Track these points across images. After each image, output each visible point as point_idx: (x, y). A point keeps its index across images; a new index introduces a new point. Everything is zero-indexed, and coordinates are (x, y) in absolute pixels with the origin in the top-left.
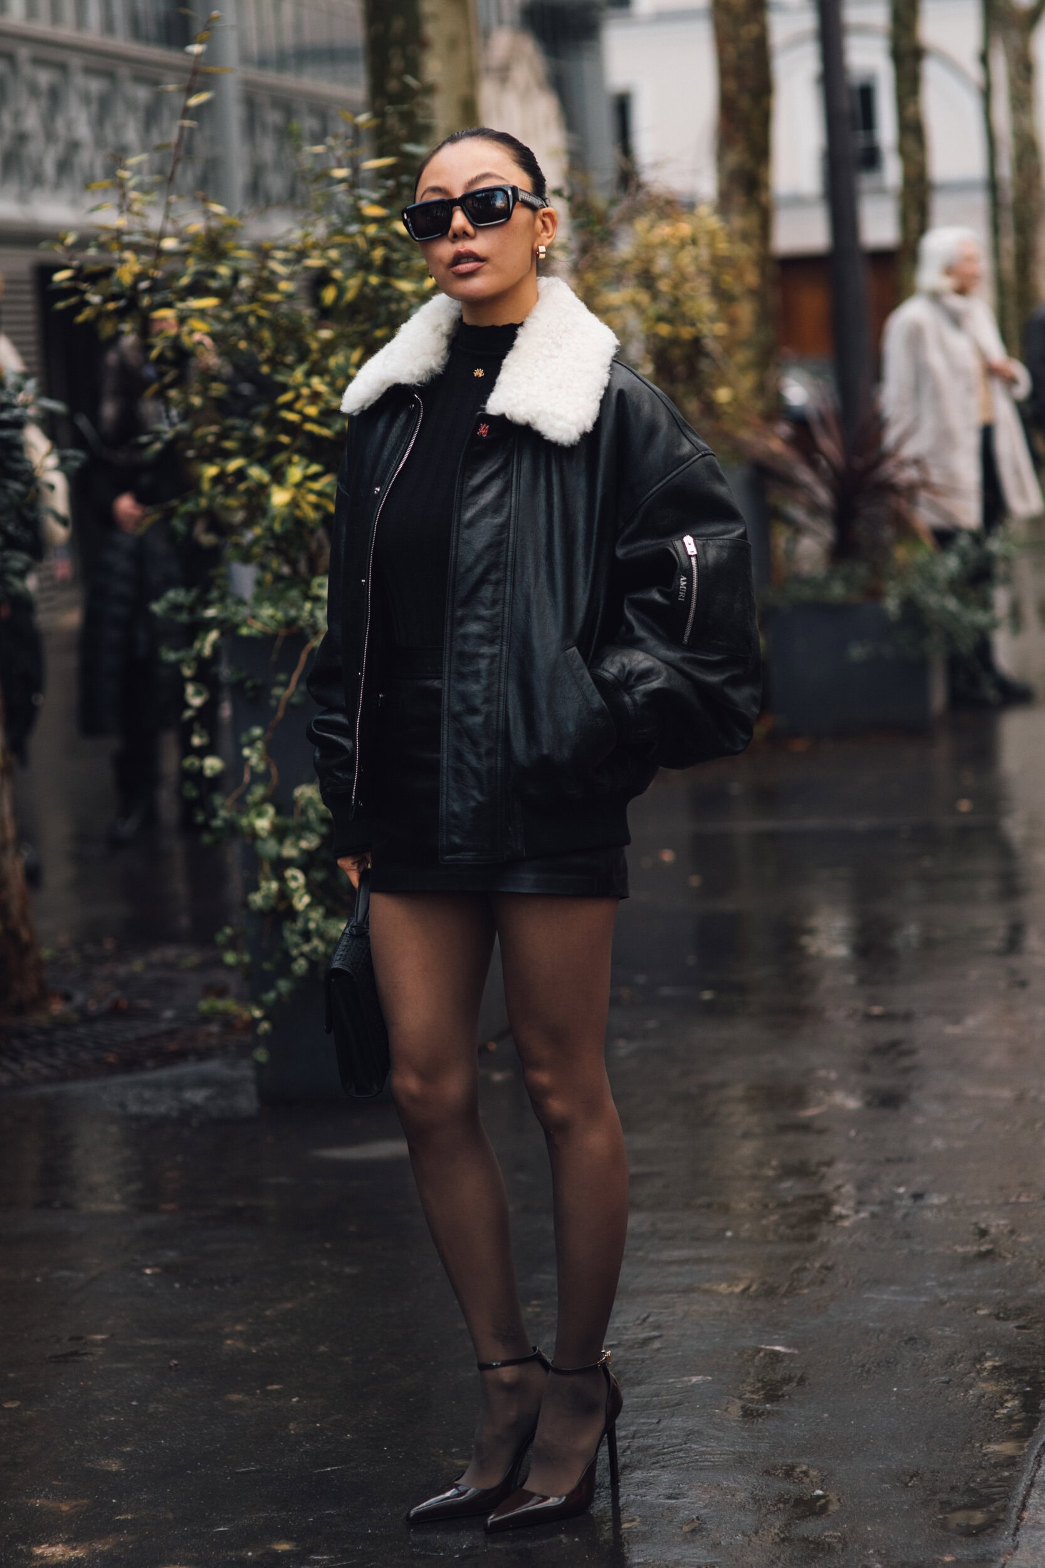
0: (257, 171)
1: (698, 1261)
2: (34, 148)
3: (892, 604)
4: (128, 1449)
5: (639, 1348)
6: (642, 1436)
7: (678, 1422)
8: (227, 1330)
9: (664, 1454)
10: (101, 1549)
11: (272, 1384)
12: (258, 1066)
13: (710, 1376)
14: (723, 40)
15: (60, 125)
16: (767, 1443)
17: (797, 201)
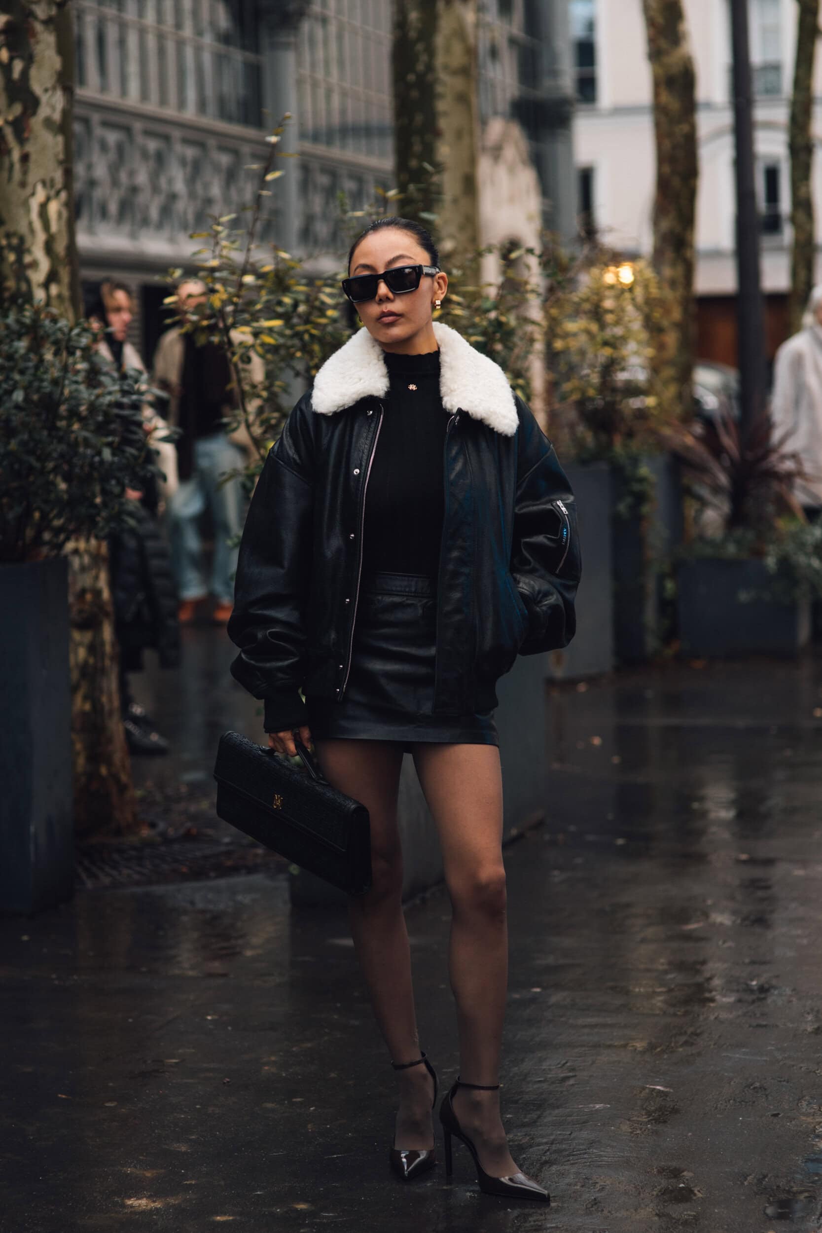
0: (309, 219)
1: (604, 1026)
2: (142, 198)
3: (771, 562)
4: (193, 1137)
5: (558, 1083)
6: (559, 1143)
7: (584, 1134)
8: (265, 1060)
9: (573, 1155)
10: (174, 1203)
11: (296, 1098)
12: (292, 879)
13: (609, 1104)
14: (662, 134)
15: (163, 182)
16: (647, 1151)
17: (715, 254)
